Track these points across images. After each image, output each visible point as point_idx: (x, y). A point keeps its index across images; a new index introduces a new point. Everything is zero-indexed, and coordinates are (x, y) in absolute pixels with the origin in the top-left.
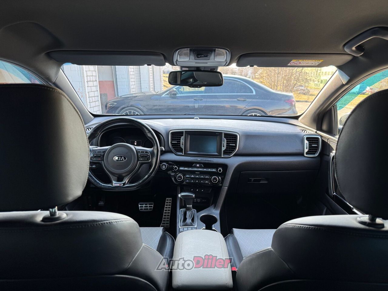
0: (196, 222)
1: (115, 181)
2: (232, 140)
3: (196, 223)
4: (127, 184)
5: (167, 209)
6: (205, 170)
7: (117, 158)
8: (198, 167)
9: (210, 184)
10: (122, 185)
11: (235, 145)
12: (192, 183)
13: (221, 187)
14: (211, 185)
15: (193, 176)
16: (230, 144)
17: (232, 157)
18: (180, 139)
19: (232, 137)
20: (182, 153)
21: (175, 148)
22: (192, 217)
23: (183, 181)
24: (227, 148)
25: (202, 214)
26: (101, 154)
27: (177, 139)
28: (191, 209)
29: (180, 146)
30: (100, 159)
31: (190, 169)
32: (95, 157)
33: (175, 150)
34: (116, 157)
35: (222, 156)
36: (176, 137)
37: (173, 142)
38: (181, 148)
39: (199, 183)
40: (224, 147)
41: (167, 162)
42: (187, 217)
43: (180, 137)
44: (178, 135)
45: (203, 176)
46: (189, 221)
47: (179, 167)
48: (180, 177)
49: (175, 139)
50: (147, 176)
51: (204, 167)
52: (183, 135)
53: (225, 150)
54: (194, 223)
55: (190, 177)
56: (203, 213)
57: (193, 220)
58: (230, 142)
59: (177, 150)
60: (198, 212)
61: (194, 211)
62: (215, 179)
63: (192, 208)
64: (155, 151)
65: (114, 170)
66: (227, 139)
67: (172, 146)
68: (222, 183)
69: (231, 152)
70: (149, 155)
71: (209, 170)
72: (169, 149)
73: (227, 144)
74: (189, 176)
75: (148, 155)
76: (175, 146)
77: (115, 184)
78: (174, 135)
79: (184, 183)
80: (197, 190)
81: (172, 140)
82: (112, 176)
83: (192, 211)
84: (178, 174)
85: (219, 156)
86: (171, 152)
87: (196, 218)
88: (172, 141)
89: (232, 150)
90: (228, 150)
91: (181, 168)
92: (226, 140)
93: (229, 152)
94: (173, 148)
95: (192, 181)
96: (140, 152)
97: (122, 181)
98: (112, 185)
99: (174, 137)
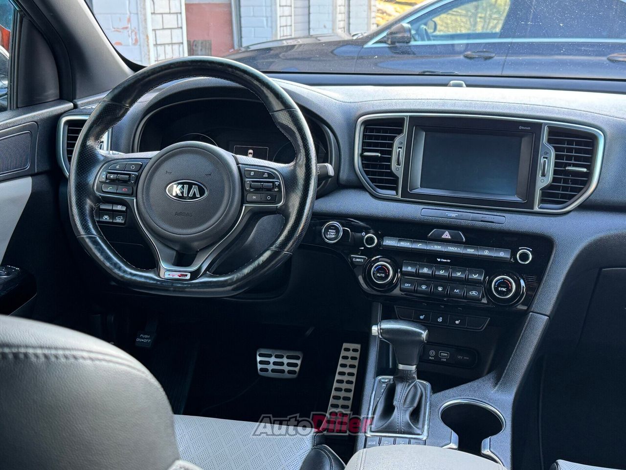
0: (426, 422)
1: (167, 261)
2: (577, 151)
3: (426, 427)
4: (204, 274)
5: (346, 378)
6: (470, 251)
7: (176, 189)
8: (446, 241)
9: (484, 301)
10: (188, 277)
11: (585, 170)
12: (423, 292)
13: (525, 313)
14: (490, 306)
15: (425, 270)
16: (570, 165)
17: (571, 213)
18: (391, 146)
19: (578, 143)
20: (394, 192)
21: (374, 173)
22: (415, 405)
23: (391, 286)
24: (554, 180)
25: (450, 398)
26: (129, 175)
27: (383, 145)
28: (414, 378)
29: (389, 167)
30: (124, 190)
31: (419, 246)
32: (112, 182)
33: (373, 180)
34: (175, 186)
35: (536, 209)
36: (377, 138)
37: (366, 154)
38: (391, 174)
39: (448, 296)
40: (543, 175)
41: (343, 218)
42: (395, 403)
43: (393, 139)
44: (386, 131)
45: (463, 272)
46: (401, 416)
47: (380, 238)
48: (382, 269)
49: (376, 145)
50: (267, 254)
51: (469, 243)
52: (400, 132)
53: (550, 187)
54: (420, 425)
55: (417, 275)
56: (454, 397)
57: (415, 415)
58: (569, 158)
59: (381, 181)
60: (436, 389)
61: (423, 386)
62: (504, 283)
63: (415, 376)
64: (301, 173)
65: (166, 226)
66: (556, 149)
67: (364, 166)
68: (529, 301)
69: (571, 197)
70: (279, 186)
71: (486, 253)
72: (353, 178)
73: (556, 165)
74: (414, 270)
75: (274, 186)
76: (374, 166)
77: (168, 272)
78: (372, 130)
79: (397, 292)
80: (440, 320)
81: (366, 146)
82: (160, 246)
83: (415, 386)
84: (377, 260)
85: (525, 207)
86: (358, 186)
87: (426, 411)
88: (364, 150)
89: (573, 189)
90: (558, 188)
91: (389, 242)
92: (553, 153)
93: (563, 196)
94: (367, 173)
95: (424, 287)
96: (252, 173)
97: (189, 264)
98: (159, 275)
99: (370, 137)
